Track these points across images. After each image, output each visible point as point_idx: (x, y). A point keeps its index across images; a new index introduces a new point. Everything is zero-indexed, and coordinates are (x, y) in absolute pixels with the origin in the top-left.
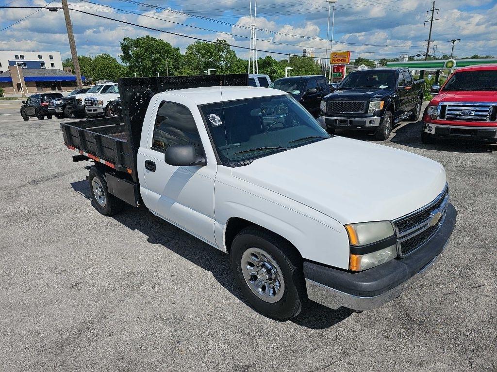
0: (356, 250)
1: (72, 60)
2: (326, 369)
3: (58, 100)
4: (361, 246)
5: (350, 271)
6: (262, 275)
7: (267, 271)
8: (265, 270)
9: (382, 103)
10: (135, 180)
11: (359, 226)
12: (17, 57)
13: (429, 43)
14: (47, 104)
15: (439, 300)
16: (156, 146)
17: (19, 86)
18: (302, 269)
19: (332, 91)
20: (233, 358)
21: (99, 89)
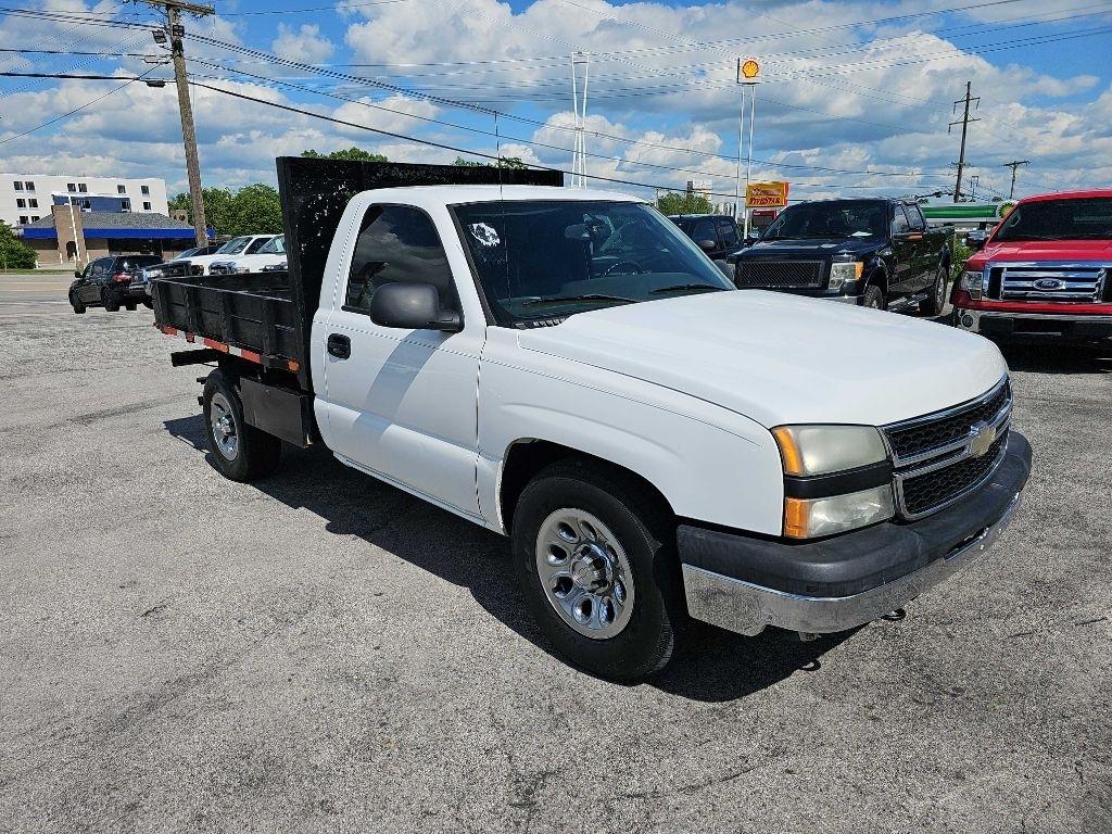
0: (798, 487)
1: (189, 197)
2: (731, 781)
3: (153, 269)
4: (811, 477)
5: (785, 540)
6: (583, 574)
7: (594, 563)
8: (589, 561)
9: (859, 266)
10: (304, 387)
11: (806, 432)
12: (71, 187)
13: (960, 172)
14: (129, 277)
15: (998, 647)
16: (353, 304)
17: (71, 247)
18: (676, 541)
19: (750, 244)
20: (510, 758)
21: (242, 247)
